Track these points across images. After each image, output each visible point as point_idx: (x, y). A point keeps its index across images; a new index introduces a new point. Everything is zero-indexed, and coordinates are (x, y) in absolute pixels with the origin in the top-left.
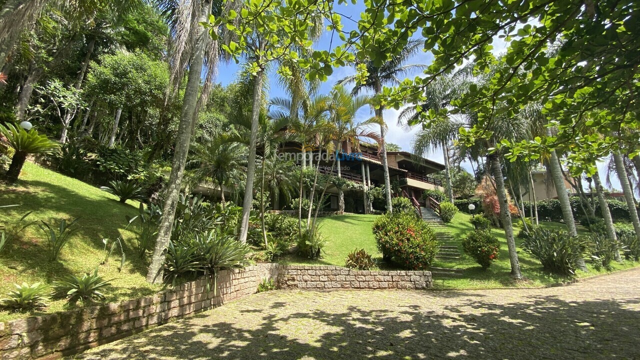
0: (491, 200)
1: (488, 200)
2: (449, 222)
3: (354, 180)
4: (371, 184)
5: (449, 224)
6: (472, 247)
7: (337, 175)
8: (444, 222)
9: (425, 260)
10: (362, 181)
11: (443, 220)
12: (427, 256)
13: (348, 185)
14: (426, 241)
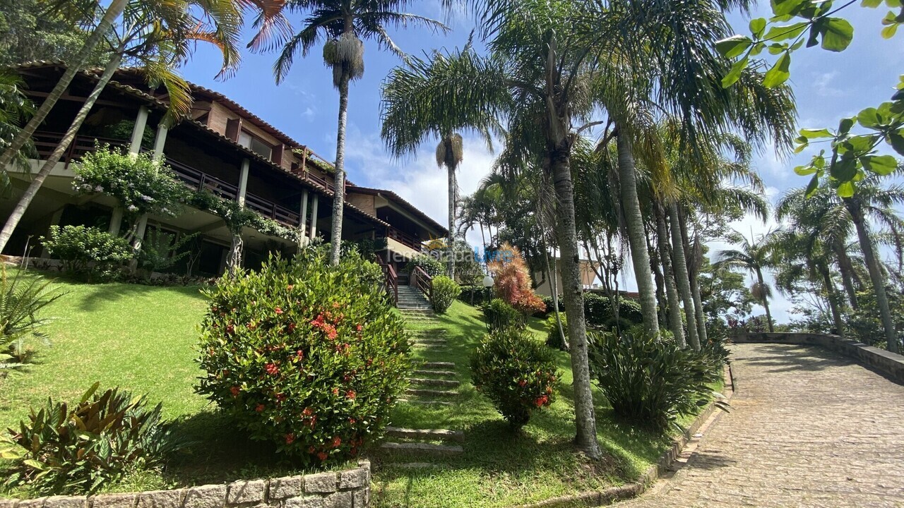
0: (508, 282)
1: (503, 282)
2: (443, 313)
3: (277, 218)
4: (317, 235)
5: (443, 316)
6: (496, 372)
7: (236, 199)
8: (436, 313)
9: (359, 422)
10: (297, 225)
11: (434, 308)
12: (364, 411)
13: (259, 225)
14: (374, 355)
